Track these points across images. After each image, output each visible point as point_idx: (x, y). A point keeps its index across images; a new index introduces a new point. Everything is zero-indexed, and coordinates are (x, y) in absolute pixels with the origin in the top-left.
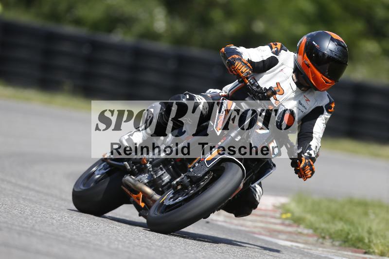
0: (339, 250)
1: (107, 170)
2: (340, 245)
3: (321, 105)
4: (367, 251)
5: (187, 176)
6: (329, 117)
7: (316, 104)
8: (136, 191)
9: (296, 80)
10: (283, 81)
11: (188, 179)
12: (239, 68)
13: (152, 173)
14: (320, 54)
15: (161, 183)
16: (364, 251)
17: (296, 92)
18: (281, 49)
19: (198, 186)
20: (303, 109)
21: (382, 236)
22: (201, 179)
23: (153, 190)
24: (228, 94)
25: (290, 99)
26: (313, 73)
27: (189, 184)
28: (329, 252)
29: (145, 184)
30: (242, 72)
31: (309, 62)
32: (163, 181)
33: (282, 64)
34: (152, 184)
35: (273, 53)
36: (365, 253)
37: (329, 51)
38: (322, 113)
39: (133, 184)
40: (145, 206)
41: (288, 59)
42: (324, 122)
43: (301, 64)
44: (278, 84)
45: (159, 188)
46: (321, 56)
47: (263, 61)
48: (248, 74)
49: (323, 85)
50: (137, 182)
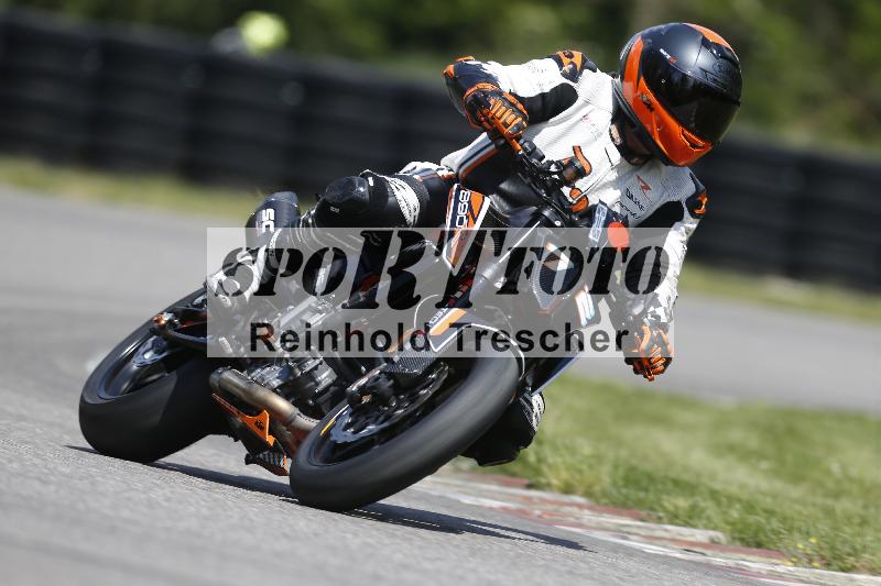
0: (469, 480)
1: (164, 355)
2: (472, 470)
3: (675, 199)
4: (533, 481)
5: (385, 373)
6: (695, 226)
7: (665, 195)
8: (253, 407)
9: (619, 141)
10: (589, 143)
11: (389, 380)
12: (498, 115)
13: (290, 364)
14: (676, 78)
15: (312, 389)
16: (526, 481)
17: (618, 168)
18: (583, 68)
19: (413, 398)
20: (635, 209)
21: (567, 448)
22: (421, 380)
23: (294, 404)
24: (457, 174)
25: (605, 186)
26: (661, 123)
27: (391, 392)
28: (447, 485)
29: (274, 390)
30: (506, 125)
31: (651, 97)
32: (317, 384)
33: (587, 103)
34: (290, 389)
35: (564, 75)
36: (530, 486)
37: (699, 70)
38: (680, 218)
39: (244, 390)
40: (275, 442)
41: (598, 91)
42: (685, 238)
43: (630, 101)
44: (577, 149)
45: (307, 399)
46: (677, 84)
47: (543, 95)
48: (519, 129)
49: (685, 153)
50: (256, 385)
